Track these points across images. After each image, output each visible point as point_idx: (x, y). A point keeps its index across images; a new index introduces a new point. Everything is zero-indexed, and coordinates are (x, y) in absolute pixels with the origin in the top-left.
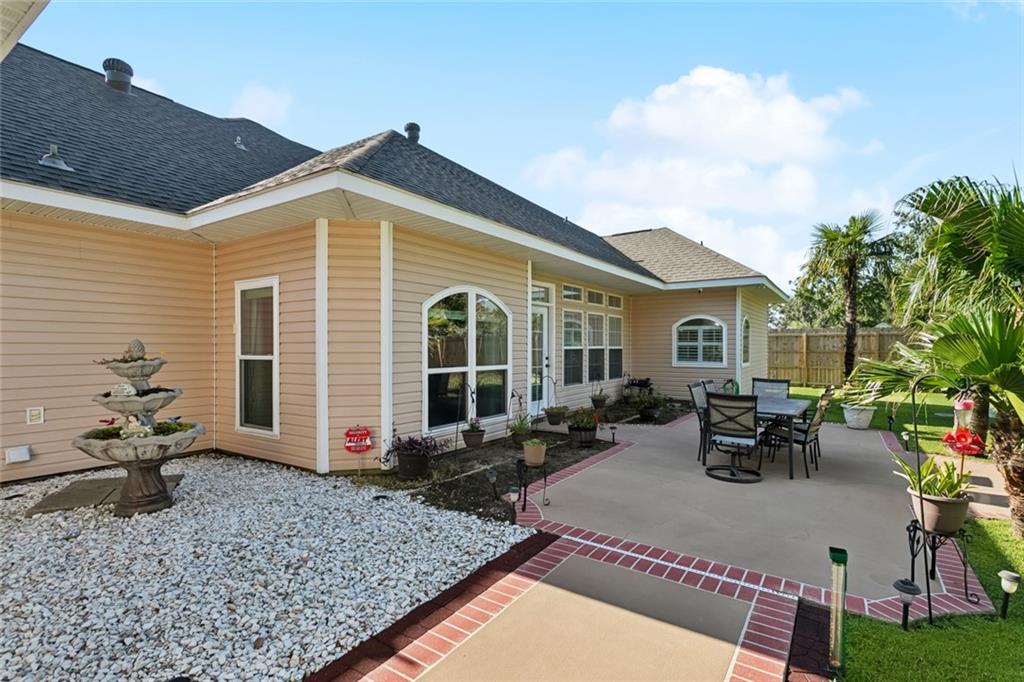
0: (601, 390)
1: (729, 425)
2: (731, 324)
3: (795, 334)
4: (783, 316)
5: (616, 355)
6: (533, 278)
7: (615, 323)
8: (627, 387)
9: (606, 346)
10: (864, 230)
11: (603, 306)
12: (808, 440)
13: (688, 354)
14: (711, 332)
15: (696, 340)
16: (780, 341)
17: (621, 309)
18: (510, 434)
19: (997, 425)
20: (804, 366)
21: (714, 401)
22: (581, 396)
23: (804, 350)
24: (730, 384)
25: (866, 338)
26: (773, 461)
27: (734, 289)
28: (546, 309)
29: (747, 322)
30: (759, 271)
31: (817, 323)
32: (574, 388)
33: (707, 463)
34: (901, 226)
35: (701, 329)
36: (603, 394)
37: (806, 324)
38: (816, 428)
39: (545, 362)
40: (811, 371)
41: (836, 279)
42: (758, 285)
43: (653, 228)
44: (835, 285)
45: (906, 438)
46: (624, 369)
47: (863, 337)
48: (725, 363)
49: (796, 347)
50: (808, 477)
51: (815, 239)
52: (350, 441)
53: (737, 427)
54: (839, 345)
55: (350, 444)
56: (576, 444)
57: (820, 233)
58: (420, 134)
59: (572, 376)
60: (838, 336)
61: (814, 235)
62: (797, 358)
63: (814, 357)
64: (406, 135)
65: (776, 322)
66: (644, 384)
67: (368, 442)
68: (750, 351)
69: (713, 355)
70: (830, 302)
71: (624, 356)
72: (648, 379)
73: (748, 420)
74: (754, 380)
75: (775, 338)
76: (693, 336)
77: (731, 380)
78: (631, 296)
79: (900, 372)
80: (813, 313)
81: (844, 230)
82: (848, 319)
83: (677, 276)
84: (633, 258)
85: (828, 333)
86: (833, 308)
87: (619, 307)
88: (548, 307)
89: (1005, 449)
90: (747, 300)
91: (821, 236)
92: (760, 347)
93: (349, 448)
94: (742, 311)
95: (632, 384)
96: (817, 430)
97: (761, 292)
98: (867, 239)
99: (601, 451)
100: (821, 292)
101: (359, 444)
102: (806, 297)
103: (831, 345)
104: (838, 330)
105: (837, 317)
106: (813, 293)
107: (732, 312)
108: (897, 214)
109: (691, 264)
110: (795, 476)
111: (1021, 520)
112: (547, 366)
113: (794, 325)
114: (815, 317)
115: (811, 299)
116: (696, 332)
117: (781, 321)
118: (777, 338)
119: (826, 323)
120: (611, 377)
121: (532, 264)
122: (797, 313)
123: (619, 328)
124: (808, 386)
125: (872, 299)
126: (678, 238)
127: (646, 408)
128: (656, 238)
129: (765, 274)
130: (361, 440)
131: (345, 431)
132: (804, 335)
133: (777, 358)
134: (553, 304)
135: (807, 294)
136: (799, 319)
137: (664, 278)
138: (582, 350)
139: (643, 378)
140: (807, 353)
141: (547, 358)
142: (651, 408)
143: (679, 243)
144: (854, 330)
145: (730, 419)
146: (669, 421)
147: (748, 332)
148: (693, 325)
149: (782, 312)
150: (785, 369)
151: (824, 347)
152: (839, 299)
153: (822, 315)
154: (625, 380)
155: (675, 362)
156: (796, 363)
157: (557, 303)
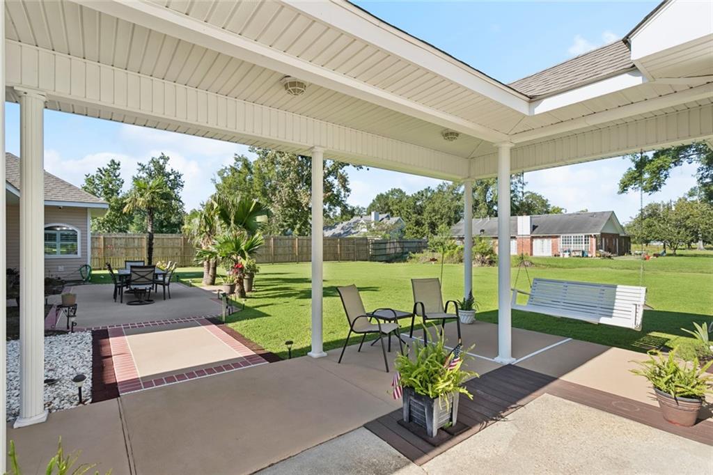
3: (96, 237)
20: (102, 256)
21: (134, 270)
34: (141, 172)
48: (79, 255)
49: (97, 245)
53: (145, 280)
60: (124, 238)
62: (97, 252)
63: (108, 250)
85: (118, 236)
103: (119, 243)
108: (140, 164)
132: (102, 237)
140: (104, 248)
145: (143, 277)
151: (115, 244)
156: (97, 255)
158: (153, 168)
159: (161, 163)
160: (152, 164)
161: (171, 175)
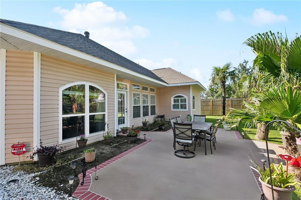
0: (146, 120)
1: (182, 135)
2: (188, 96)
3: (209, 100)
4: (206, 96)
5: (153, 108)
6: (117, 81)
7: (152, 97)
8: (157, 118)
9: (149, 105)
10: (227, 68)
11: (148, 91)
12: (212, 139)
13: (176, 107)
14: (183, 99)
15: (178, 102)
16: (205, 103)
17: (155, 92)
18: (104, 139)
19: (289, 138)
20: (211, 109)
21: (176, 126)
22: (139, 122)
23: (211, 105)
24: (189, 117)
25: (228, 101)
26: (200, 146)
27: (189, 86)
28: (126, 92)
29: (194, 96)
30: (197, 80)
31: (215, 97)
32: (137, 119)
33: (176, 149)
35: (180, 99)
36: (146, 121)
37: (212, 98)
38: (214, 134)
39: (125, 110)
40: (213, 111)
41: (219, 85)
42: (196, 84)
43: (166, 68)
44: (219, 87)
45: (243, 134)
46: (156, 112)
47: (227, 101)
48: (187, 109)
49: (209, 104)
50: (212, 154)
51: (213, 71)
52: (14, 150)
53: (185, 136)
54: (220, 103)
55: (14, 151)
56: (129, 142)
57: (214, 69)
58: (90, 35)
59: (136, 115)
60: (220, 101)
61: (213, 70)
62: (209, 107)
63: (214, 107)
64: (85, 35)
65: (204, 97)
66: (162, 117)
67: (24, 149)
68: (195, 106)
69: (184, 107)
70: (218, 92)
71: (156, 108)
72: (164, 115)
73: (189, 133)
74: (194, 115)
75: (203, 102)
76: (178, 101)
77: (189, 115)
78: (158, 88)
79: (246, 114)
80: (214, 95)
81: (221, 68)
82: (223, 95)
83: (172, 82)
84: (159, 77)
85: (218, 100)
86: (219, 93)
87: (154, 92)
88: (127, 92)
89: (294, 149)
90: (193, 89)
91: (214, 70)
92: (198, 104)
93: (14, 153)
94: (192, 93)
95: (159, 117)
96: (215, 135)
97: (198, 87)
98: (228, 71)
99: (139, 144)
100: (216, 89)
101: (18, 151)
102: (212, 90)
103: (219, 103)
104: (221, 99)
105: (220, 96)
106: (213, 89)
107: (189, 93)
109: (176, 78)
110: (207, 153)
111: (300, 180)
112: (126, 112)
113: (209, 98)
114: (214, 96)
115: (213, 91)
116: (178, 100)
117: (206, 97)
118: (204, 101)
119: (217, 97)
120: (151, 115)
121: (117, 75)
122: (210, 95)
123: (154, 99)
124: (213, 115)
125: (228, 91)
126: (173, 70)
127: (160, 125)
128: (167, 71)
129: (198, 81)
130: (20, 149)
131: (12, 145)
132: (211, 100)
133: (204, 107)
134: (128, 90)
135: (212, 89)
136: (210, 96)
137: (168, 83)
138: (140, 106)
139: (162, 115)
140: (212, 106)
141: (126, 109)
142: (162, 125)
143: (173, 72)
144: (225, 99)
145: (182, 133)
146: (168, 130)
147: (194, 100)
148: (178, 97)
149: (206, 94)
150: (206, 110)
151: (217, 104)
152: (220, 90)
153: (216, 95)
154: (156, 116)
155: (172, 110)
156: (209, 109)
157: (129, 90)
158: (240, 68)
159: (244, 65)
160: (240, 67)
161: (249, 69)
